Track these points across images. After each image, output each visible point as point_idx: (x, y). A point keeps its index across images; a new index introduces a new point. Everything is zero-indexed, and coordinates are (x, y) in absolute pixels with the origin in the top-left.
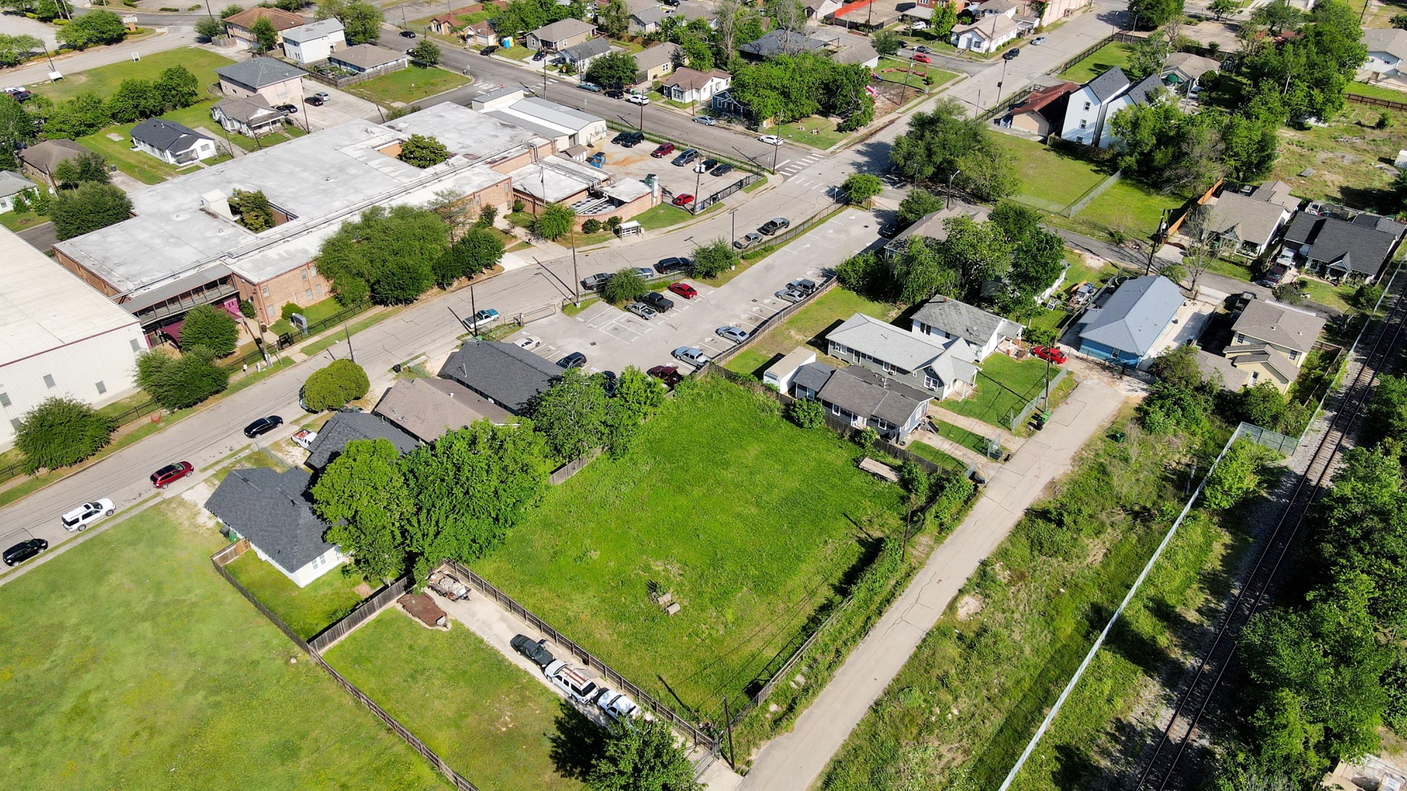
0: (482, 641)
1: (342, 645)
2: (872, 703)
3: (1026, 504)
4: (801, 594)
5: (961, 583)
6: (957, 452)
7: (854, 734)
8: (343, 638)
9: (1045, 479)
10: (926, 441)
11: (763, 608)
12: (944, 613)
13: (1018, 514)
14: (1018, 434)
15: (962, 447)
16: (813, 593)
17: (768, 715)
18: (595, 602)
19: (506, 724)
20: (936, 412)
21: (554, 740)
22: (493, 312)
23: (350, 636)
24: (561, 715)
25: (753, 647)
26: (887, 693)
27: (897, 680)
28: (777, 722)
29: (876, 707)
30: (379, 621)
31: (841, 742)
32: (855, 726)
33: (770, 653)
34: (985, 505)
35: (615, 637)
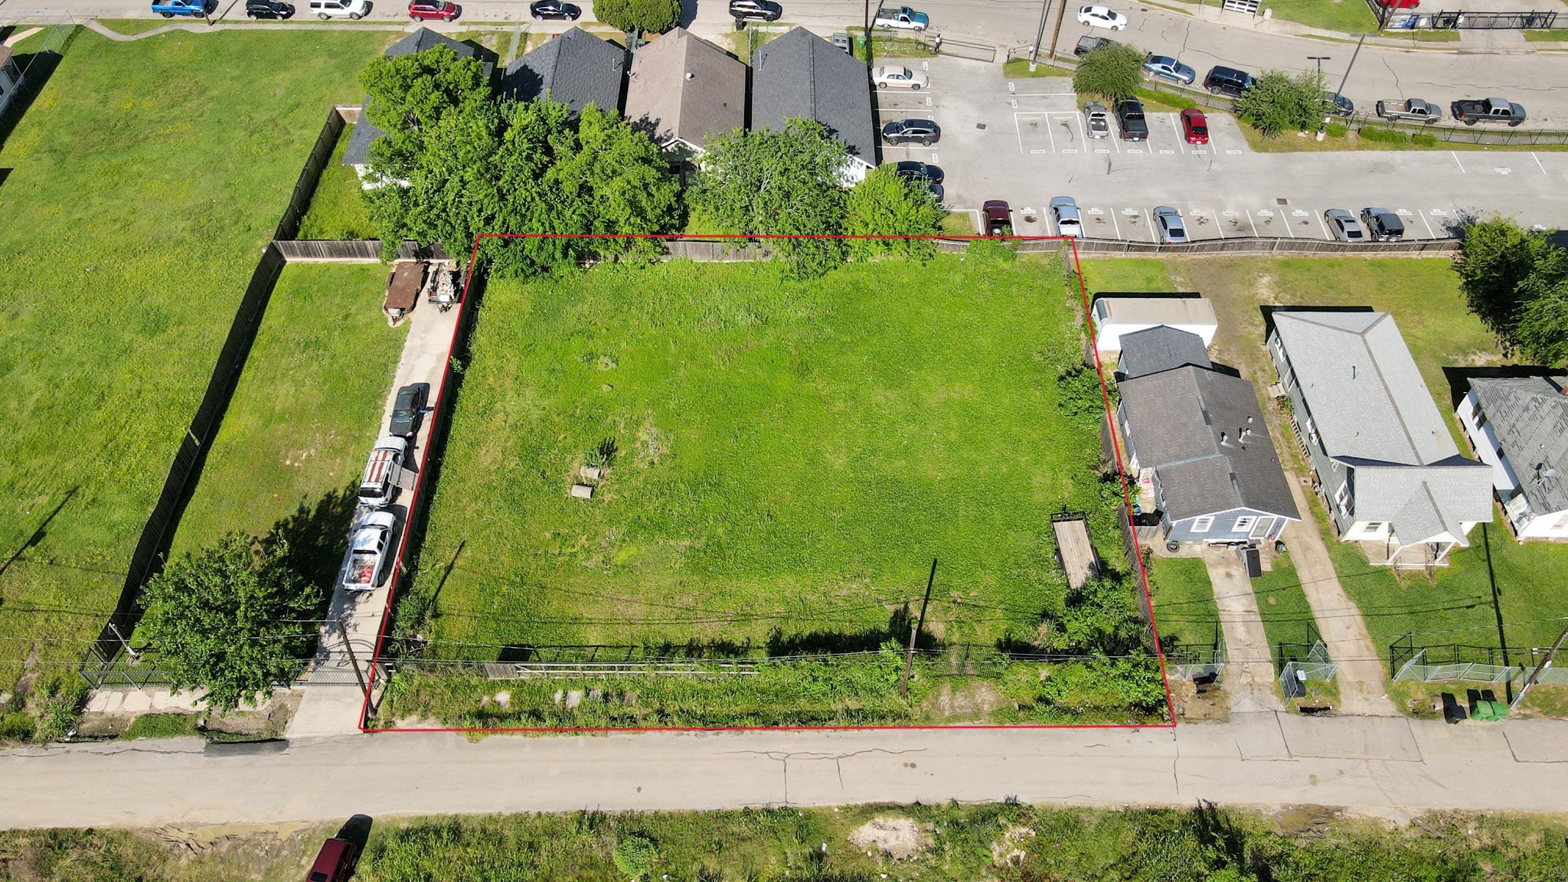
0: (396, 362)
1: (310, 267)
2: (591, 809)
3: (1223, 799)
4: (731, 607)
5: (936, 794)
6: (1240, 631)
7: (520, 819)
8: (321, 260)
9: (1322, 796)
10: (1216, 575)
11: (668, 581)
12: (847, 809)
13: (1185, 799)
14: (1398, 696)
15: (1259, 630)
16: (745, 618)
17: (486, 699)
18: (535, 415)
19: (296, 459)
20: (1306, 549)
21: (302, 510)
23: (325, 265)
24: (340, 493)
25: (587, 612)
26: (621, 819)
27: (659, 817)
28: (481, 715)
29: (594, 821)
30: (363, 269)
31: (494, 811)
32: (533, 812)
33: (593, 636)
34: (1152, 739)
35: (493, 468)
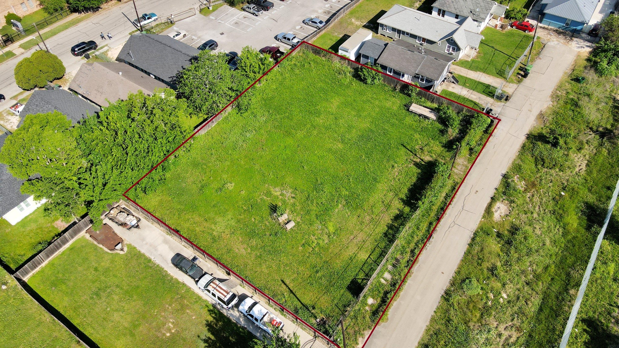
0: (149, 260)
1: (42, 271)
2: (443, 293)
3: (526, 130)
4: (380, 207)
5: (491, 192)
6: (472, 96)
7: (433, 320)
8: (43, 265)
9: (536, 112)
10: (451, 89)
11: (354, 220)
12: (484, 217)
13: (522, 139)
14: (512, 82)
15: (475, 93)
16: (388, 206)
17: (367, 308)
18: (233, 223)
19: (169, 330)
20: (455, 69)
21: (205, 341)
22: (153, 15)
23: (49, 263)
24: (210, 319)
25: (350, 252)
26: (453, 284)
27: (458, 272)
28: (375, 313)
29: (447, 296)
30: (71, 249)
31: (424, 328)
32: (433, 313)
33: (363, 256)
34: (500, 131)
35: (249, 250)
